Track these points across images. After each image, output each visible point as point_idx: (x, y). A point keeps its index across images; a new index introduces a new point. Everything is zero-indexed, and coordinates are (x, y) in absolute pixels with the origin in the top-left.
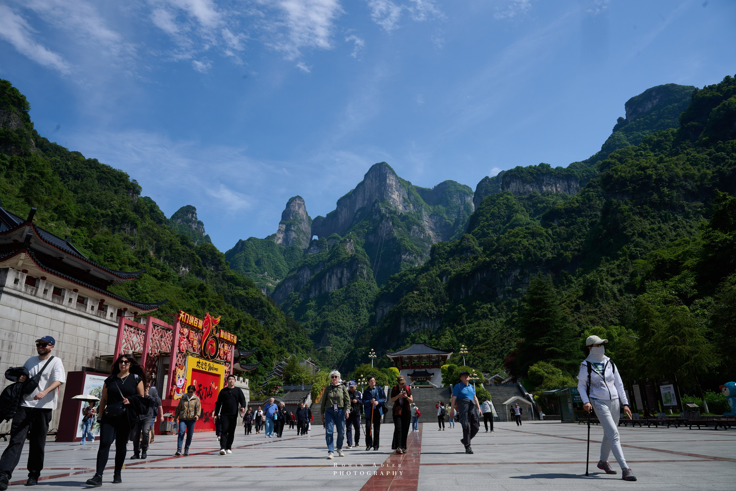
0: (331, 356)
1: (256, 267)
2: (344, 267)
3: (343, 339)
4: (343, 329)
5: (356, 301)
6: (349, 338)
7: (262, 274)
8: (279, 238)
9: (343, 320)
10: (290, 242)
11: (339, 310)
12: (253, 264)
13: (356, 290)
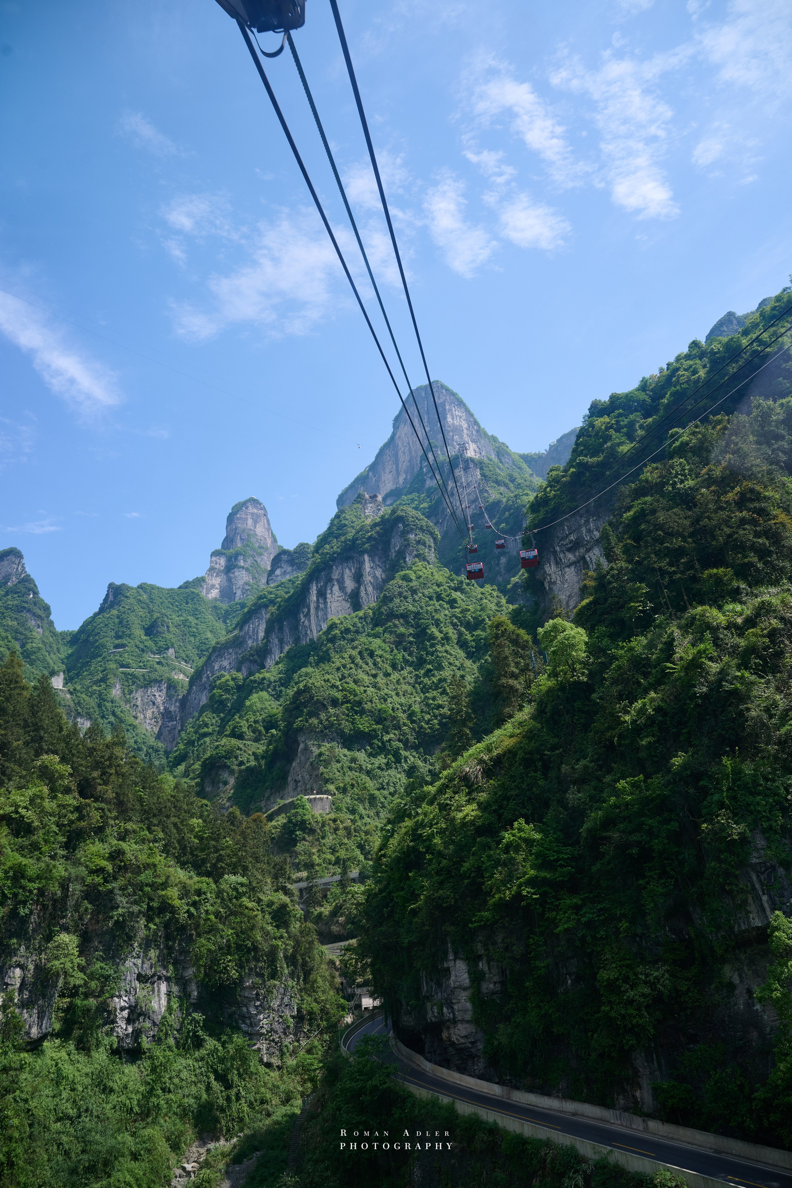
0: (330, 840)
1: (144, 638)
2: (362, 553)
3: (381, 760)
4: (380, 718)
5: (418, 626)
6: (412, 758)
7: (159, 653)
8: (213, 586)
9: (375, 686)
10: (239, 593)
11: (354, 653)
12: (139, 633)
13: (414, 592)
